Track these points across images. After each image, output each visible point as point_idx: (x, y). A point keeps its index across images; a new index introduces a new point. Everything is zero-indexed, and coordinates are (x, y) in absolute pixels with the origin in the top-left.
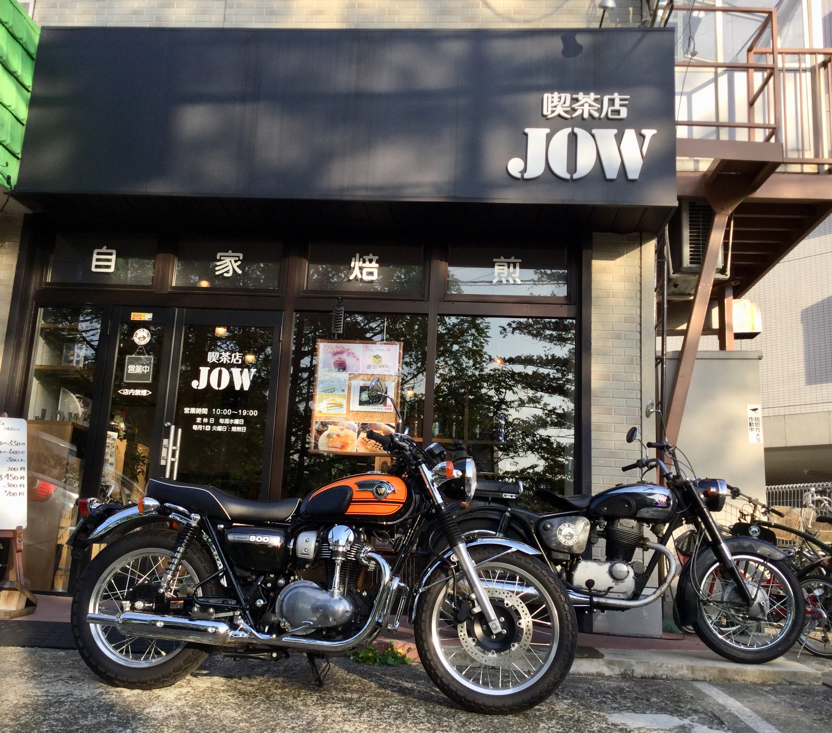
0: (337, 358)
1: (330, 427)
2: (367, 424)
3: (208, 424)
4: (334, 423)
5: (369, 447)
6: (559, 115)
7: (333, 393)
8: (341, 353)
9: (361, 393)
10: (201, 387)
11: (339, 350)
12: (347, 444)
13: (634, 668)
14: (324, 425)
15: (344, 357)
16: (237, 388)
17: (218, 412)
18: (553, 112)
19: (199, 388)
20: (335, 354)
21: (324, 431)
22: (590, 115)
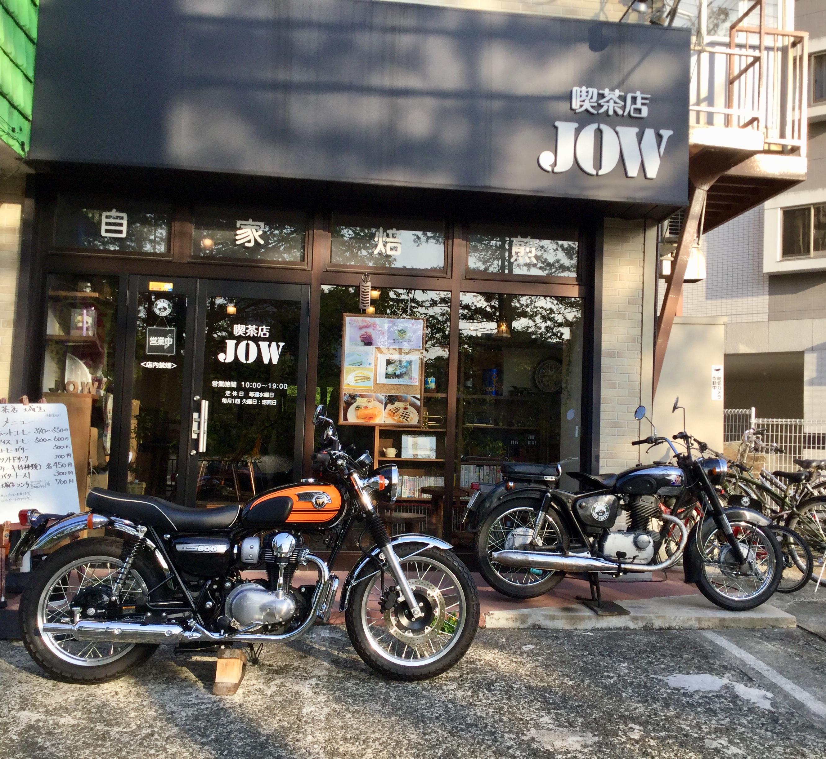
0: (363, 332)
1: (358, 399)
2: (393, 396)
3: (238, 397)
4: (361, 396)
5: (396, 418)
6: (586, 110)
7: (361, 366)
8: (367, 327)
9: (387, 365)
10: (228, 361)
11: (365, 324)
12: (375, 415)
13: (653, 621)
14: (353, 397)
15: (370, 331)
16: (266, 361)
17: (248, 385)
18: (581, 106)
19: (227, 361)
20: (361, 328)
21: (352, 403)
22: (615, 112)
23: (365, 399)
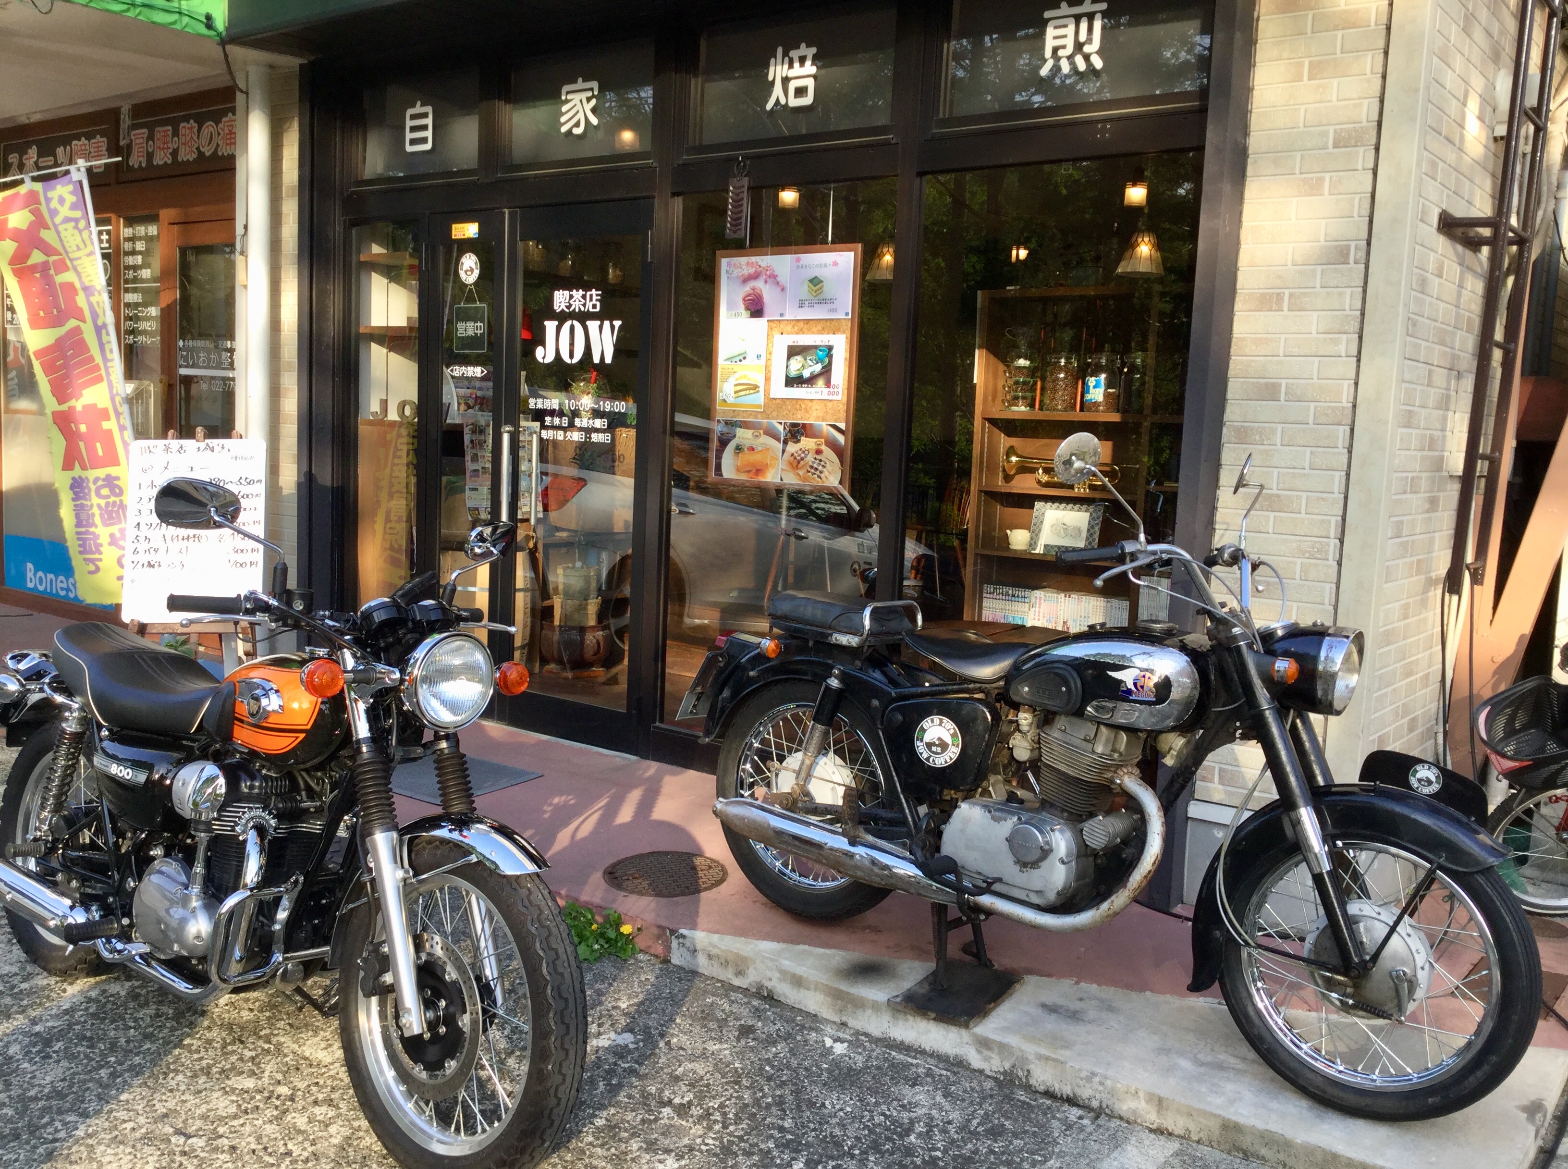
0: (747, 288)
1: (740, 431)
2: (797, 424)
3: (560, 427)
4: (745, 425)
5: (801, 472)
8: (755, 276)
9: (788, 359)
11: (752, 271)
12: (767, 465)
14: (731, 427)
15: (760, 284)
16: (596, 360)
17: (573, 405)
19: (546, 361)
20: (746, 280)
21: (729, 440)
23: (751, 432)
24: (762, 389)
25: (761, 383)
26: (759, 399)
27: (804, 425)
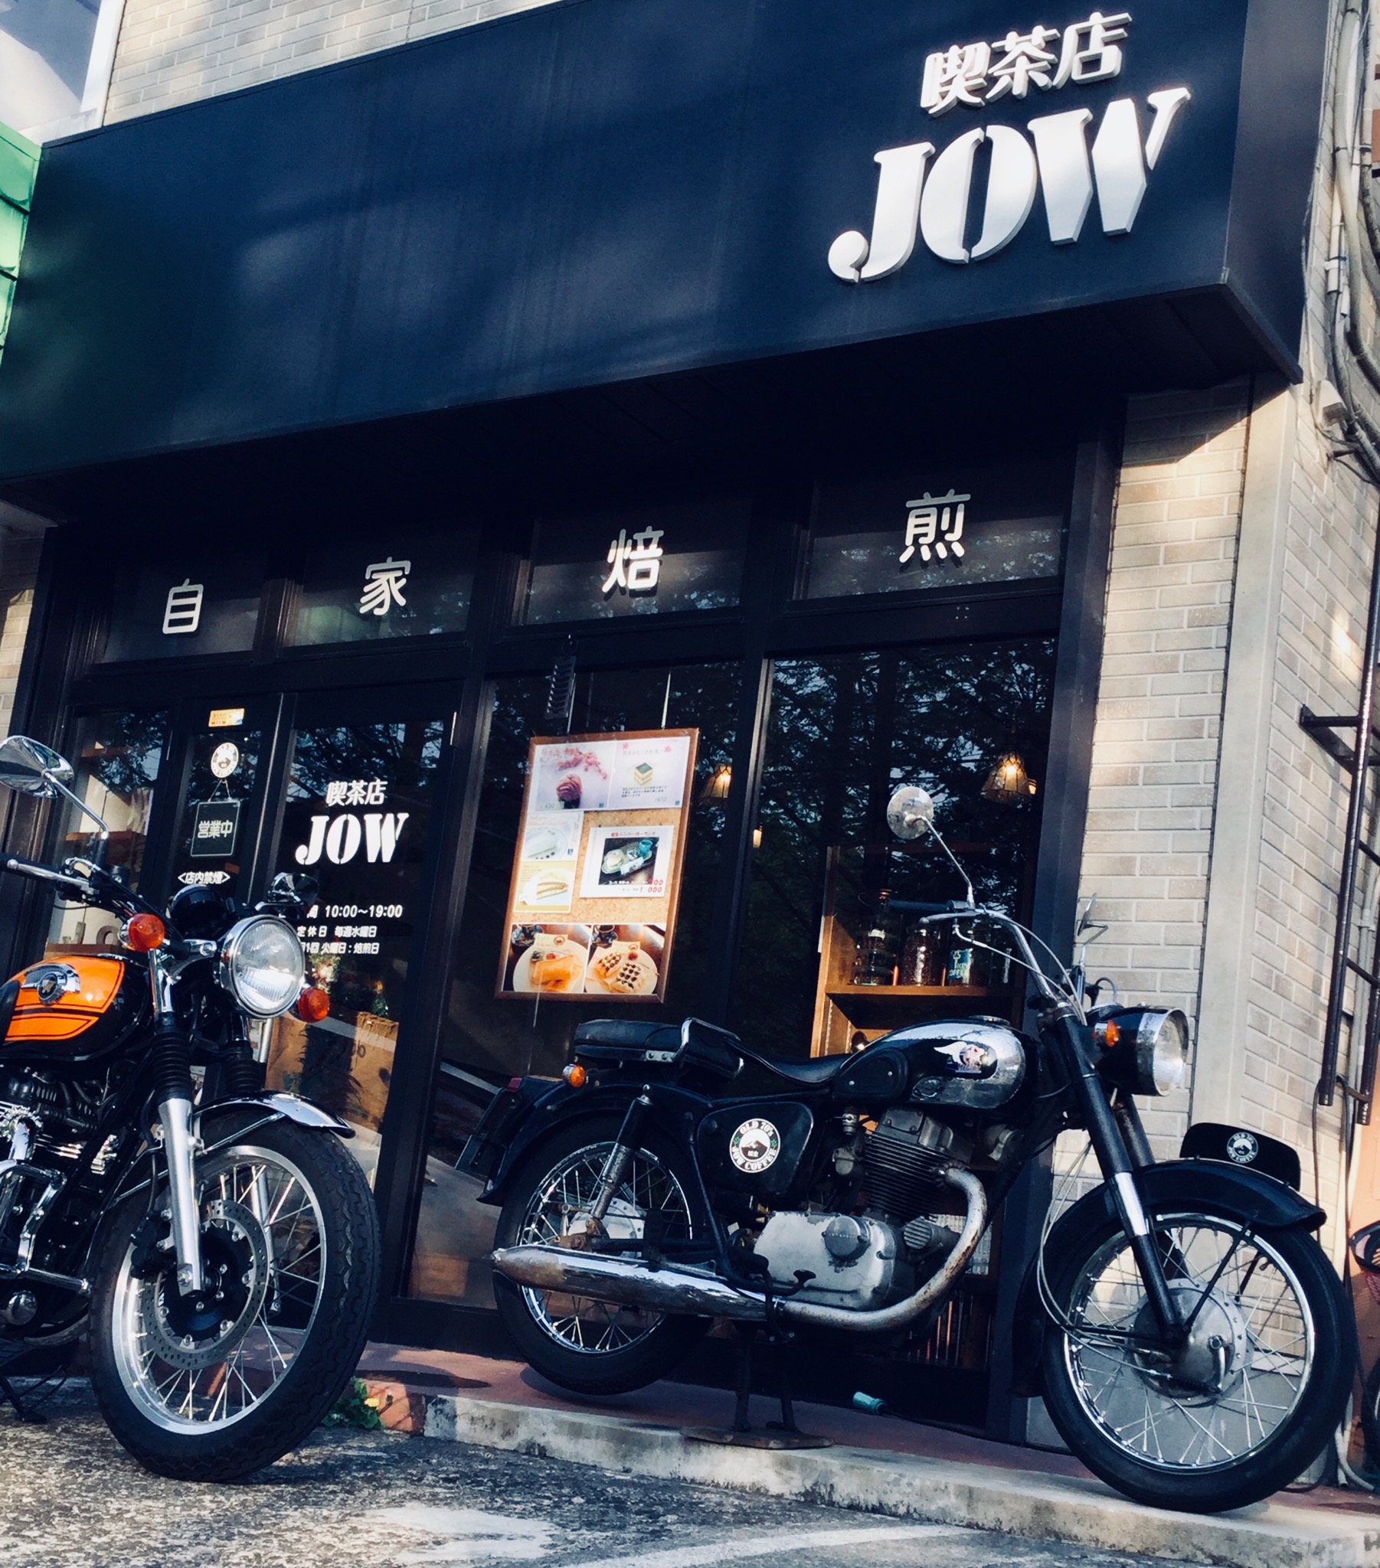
0: (564, 777)
1: (538, 936)
2: (610, 927)
3: (316, 939)
4: (545, 929)
5: (609, 981)
6: (956, 103)
7: (552, 858)
8: (576, 763)
9: (605, 853)
10: (310, 861)
12: (568, 976)
14: (528, 933)
15: (578, 772)
16: (372, 858)
17: (333, 911)
18: (943, 96)
20: (561, 768)
21: (526, 948)
22: (1029, 84)
23: (552, 937)
24: (570, 889)
25: (570, 880)
26: (565, 900)
27: (617, 928)
